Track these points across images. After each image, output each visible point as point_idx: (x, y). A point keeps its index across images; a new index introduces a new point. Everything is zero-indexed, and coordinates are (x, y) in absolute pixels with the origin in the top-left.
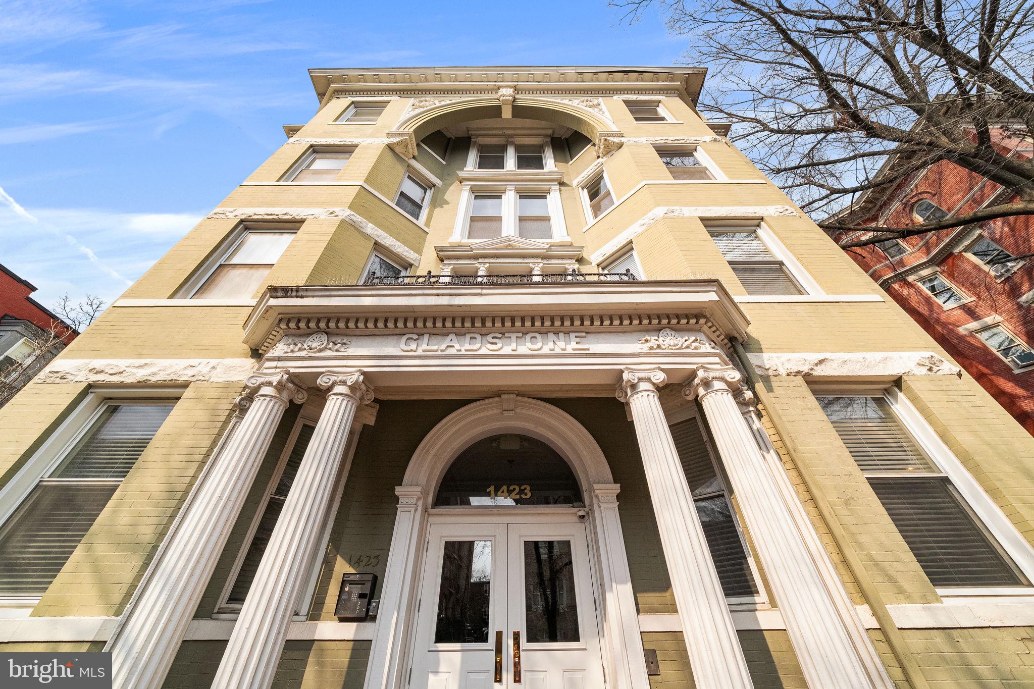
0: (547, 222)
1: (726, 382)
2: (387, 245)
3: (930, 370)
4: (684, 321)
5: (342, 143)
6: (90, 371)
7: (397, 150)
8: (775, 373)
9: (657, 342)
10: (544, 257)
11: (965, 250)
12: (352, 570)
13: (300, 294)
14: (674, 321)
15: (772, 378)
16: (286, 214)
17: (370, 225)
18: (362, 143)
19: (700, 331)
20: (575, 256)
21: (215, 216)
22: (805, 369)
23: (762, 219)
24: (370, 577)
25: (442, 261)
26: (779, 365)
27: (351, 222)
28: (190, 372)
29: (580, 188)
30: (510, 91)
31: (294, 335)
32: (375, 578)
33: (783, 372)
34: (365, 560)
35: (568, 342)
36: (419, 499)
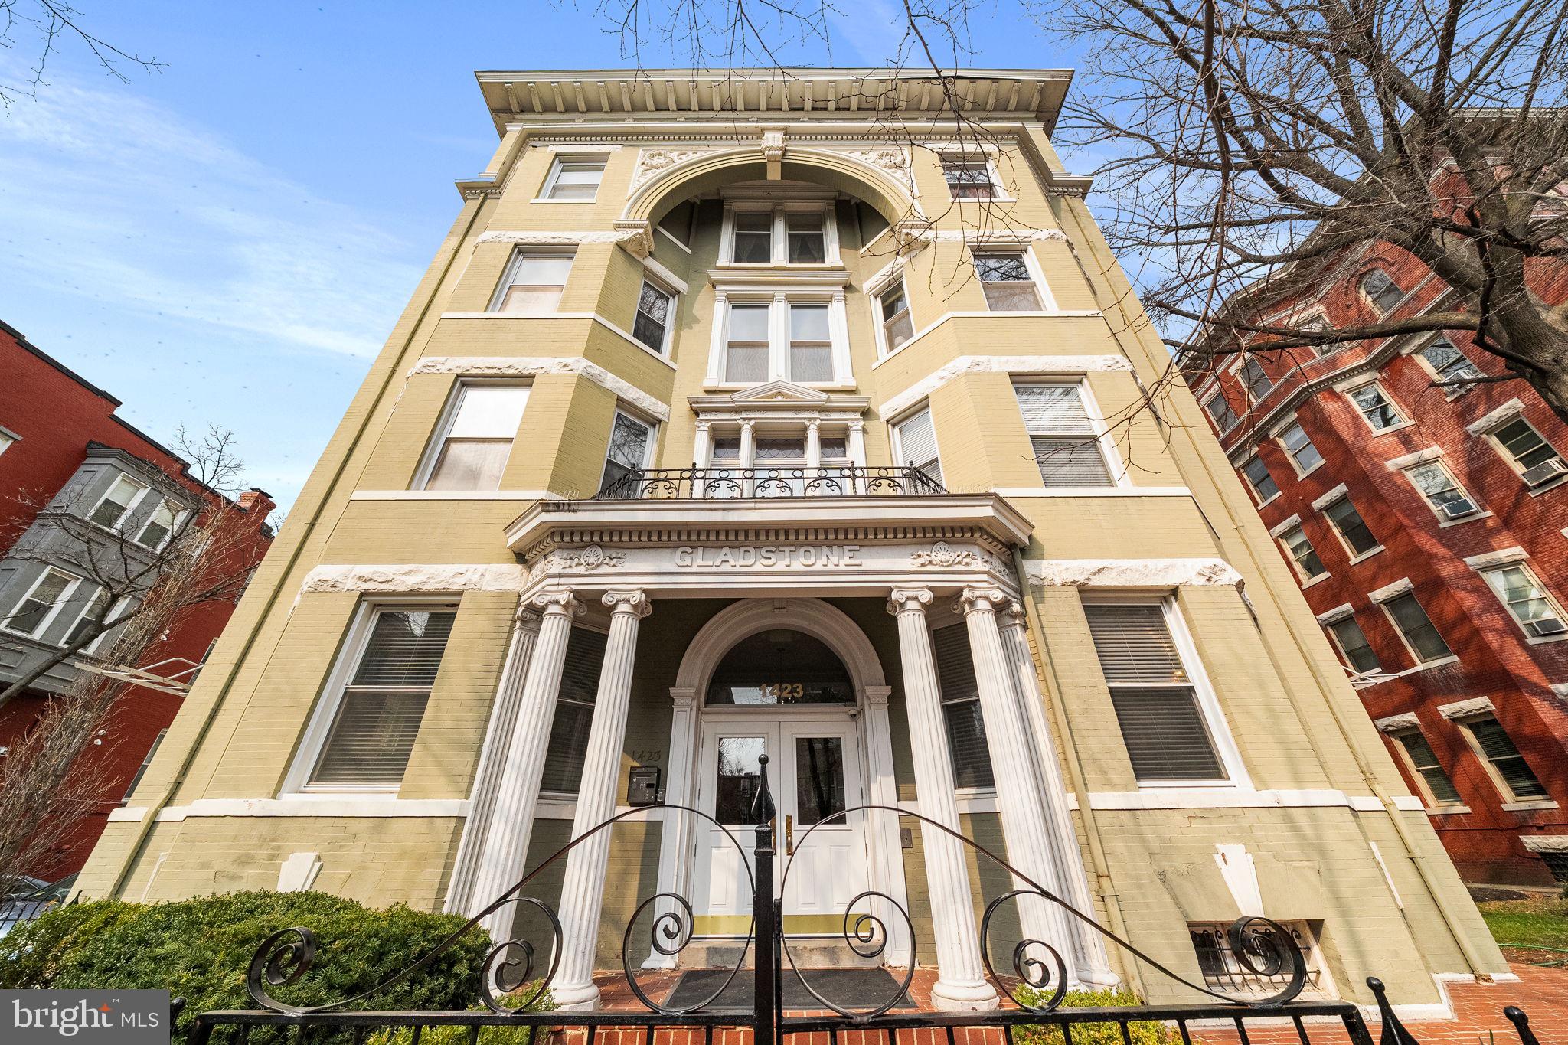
0: (827, 349)
1: (990, 601)
2: (631, 400)
3: (1209, 580)
4: (958, 535)
5: (556, 241)
6: (359, 578)
7: (629, 249)
8: (1050, 583)
9: (929, 558)
10: (822, 410)
11: (1417, 351)
12: (636, 764)
13: (572, 508)
14: (948, 535)
15: (1047, 588)
16: (510, 367)
17: (610, 375)
18: (584, 241)
19: (974, 544)
20: (860, 408)
21: (425, 370)
22: (1081, 579)
23: (1085, 374)
24: (655, 770)
25: (697, 414)
26: (1057, 573)
27: (588, 376)
28: (461, 580)
29: (872, 297)
30: (780, 136)
31: (567, 548)
32: (659, 771)
33: (1058, 581)
34: (648, 755)
35: (841, 557)
36: (693, 699)
